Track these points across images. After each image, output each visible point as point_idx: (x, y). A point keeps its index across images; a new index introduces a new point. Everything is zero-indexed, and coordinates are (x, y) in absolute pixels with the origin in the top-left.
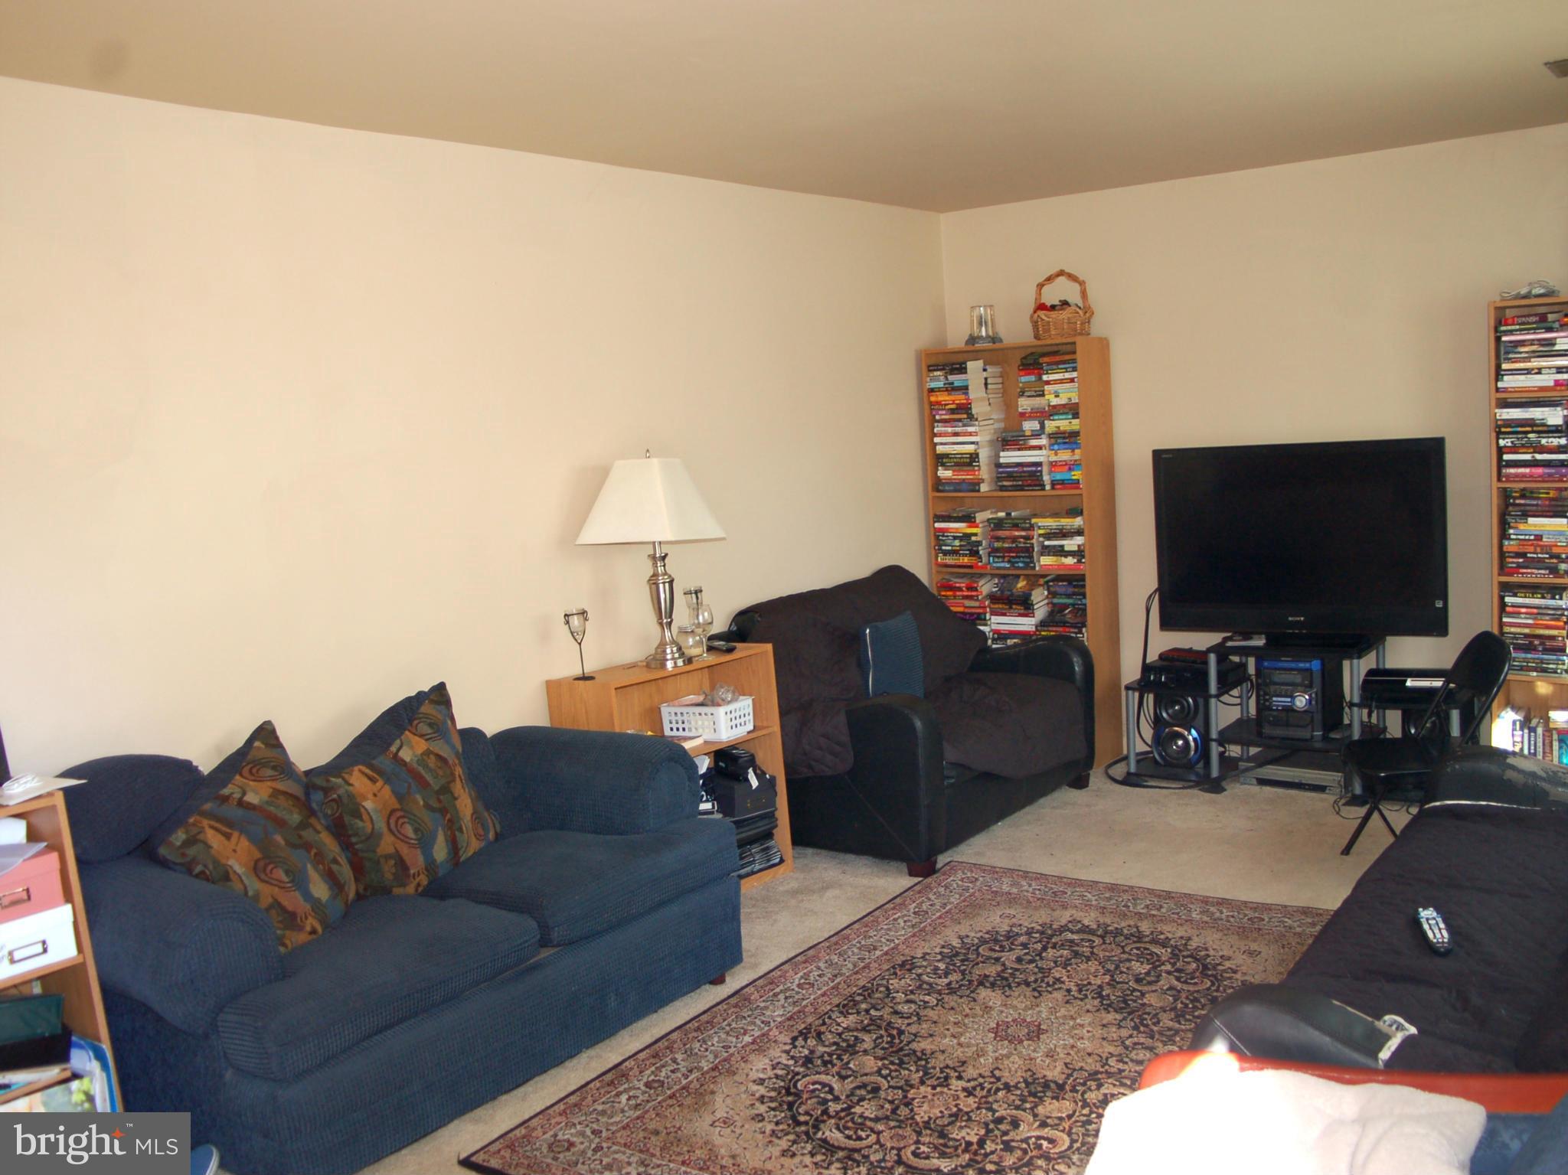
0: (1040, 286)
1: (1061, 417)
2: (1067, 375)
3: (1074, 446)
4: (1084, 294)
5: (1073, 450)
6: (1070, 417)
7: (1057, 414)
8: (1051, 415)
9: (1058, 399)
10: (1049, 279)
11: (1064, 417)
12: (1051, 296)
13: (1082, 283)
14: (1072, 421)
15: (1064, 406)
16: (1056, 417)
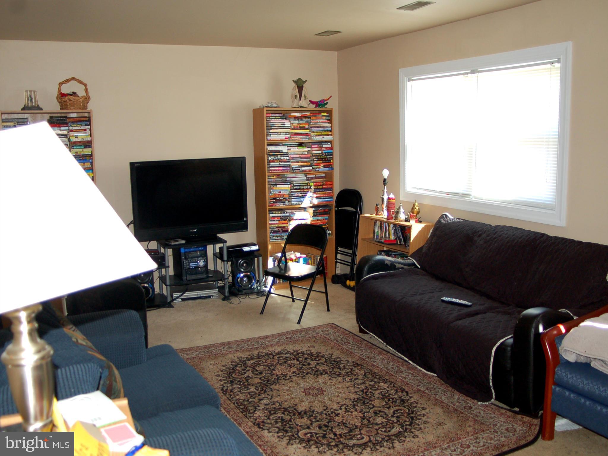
0: (61, 84)
1: (78, 147)
2: (83, 128)
3: (85, 161)
4: (86, 90)
5: (84, 163)
6: (83, 147)
7: (76, 146)
8: (73, 146)
9: (76, 139)
10: (67, 81)
11: (80, 147)
12: (66, 89)
13: (85, 85)
14: (84, 149)
15: (80, 142)
16: (75, 147)
